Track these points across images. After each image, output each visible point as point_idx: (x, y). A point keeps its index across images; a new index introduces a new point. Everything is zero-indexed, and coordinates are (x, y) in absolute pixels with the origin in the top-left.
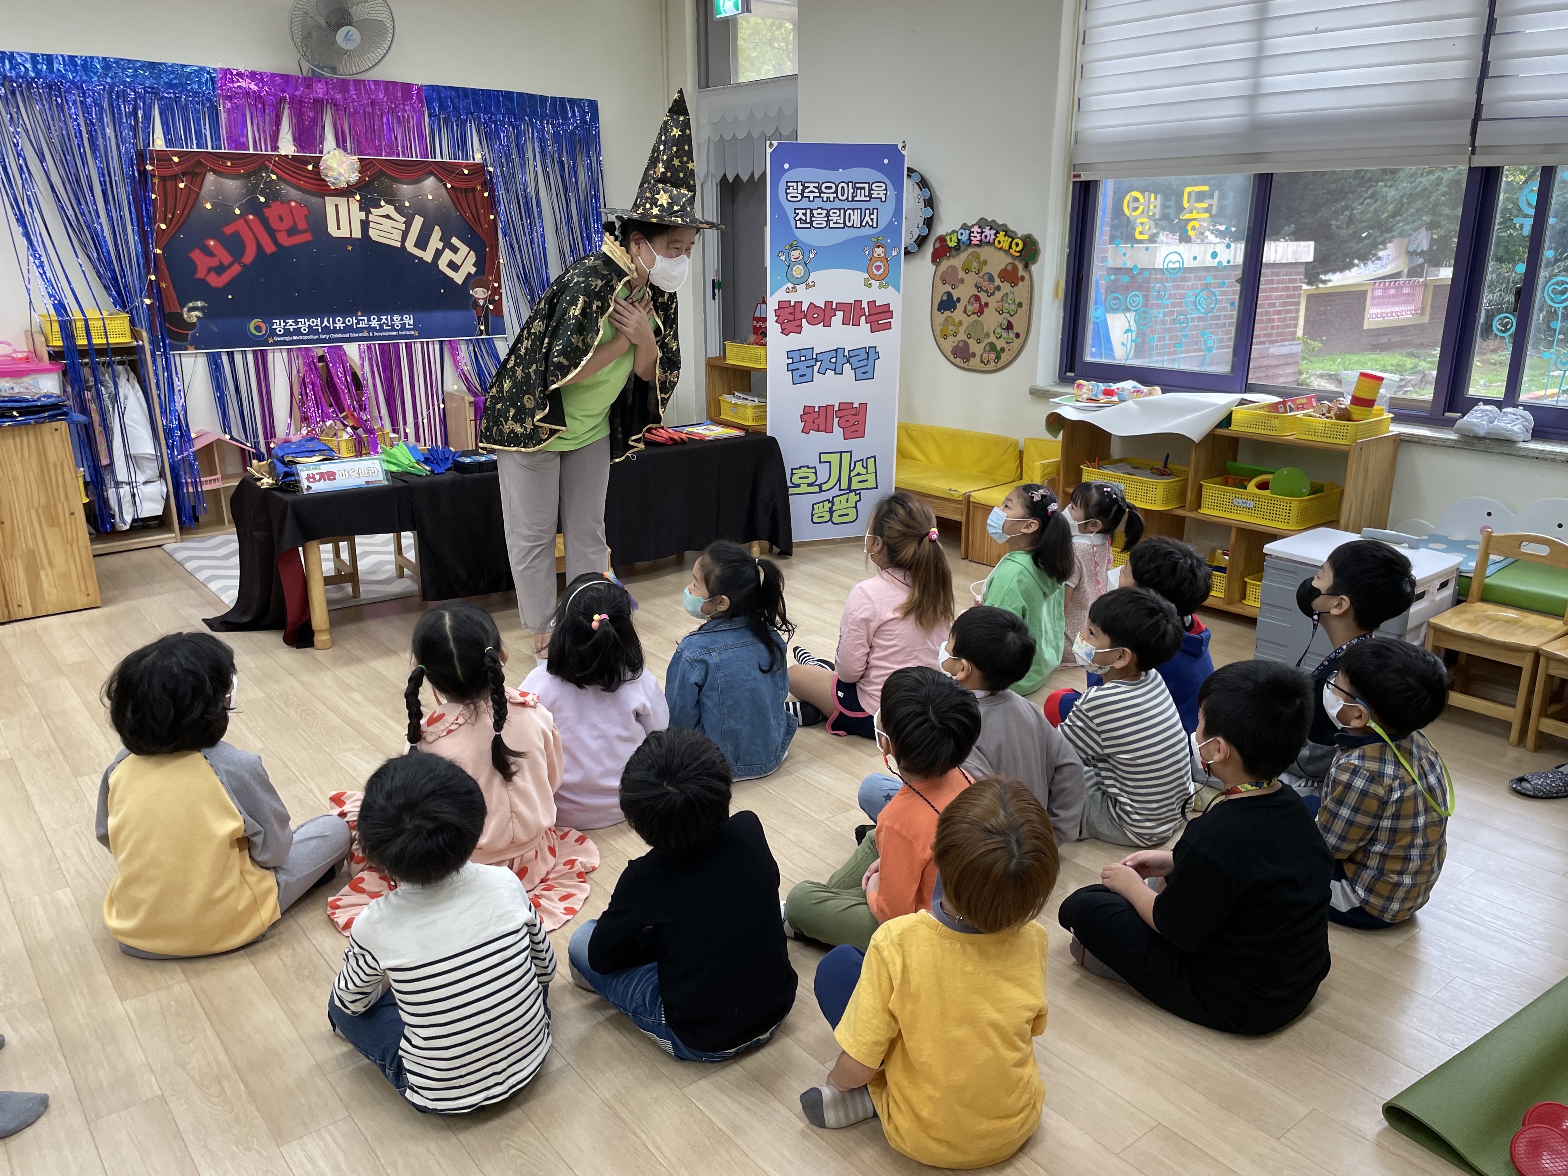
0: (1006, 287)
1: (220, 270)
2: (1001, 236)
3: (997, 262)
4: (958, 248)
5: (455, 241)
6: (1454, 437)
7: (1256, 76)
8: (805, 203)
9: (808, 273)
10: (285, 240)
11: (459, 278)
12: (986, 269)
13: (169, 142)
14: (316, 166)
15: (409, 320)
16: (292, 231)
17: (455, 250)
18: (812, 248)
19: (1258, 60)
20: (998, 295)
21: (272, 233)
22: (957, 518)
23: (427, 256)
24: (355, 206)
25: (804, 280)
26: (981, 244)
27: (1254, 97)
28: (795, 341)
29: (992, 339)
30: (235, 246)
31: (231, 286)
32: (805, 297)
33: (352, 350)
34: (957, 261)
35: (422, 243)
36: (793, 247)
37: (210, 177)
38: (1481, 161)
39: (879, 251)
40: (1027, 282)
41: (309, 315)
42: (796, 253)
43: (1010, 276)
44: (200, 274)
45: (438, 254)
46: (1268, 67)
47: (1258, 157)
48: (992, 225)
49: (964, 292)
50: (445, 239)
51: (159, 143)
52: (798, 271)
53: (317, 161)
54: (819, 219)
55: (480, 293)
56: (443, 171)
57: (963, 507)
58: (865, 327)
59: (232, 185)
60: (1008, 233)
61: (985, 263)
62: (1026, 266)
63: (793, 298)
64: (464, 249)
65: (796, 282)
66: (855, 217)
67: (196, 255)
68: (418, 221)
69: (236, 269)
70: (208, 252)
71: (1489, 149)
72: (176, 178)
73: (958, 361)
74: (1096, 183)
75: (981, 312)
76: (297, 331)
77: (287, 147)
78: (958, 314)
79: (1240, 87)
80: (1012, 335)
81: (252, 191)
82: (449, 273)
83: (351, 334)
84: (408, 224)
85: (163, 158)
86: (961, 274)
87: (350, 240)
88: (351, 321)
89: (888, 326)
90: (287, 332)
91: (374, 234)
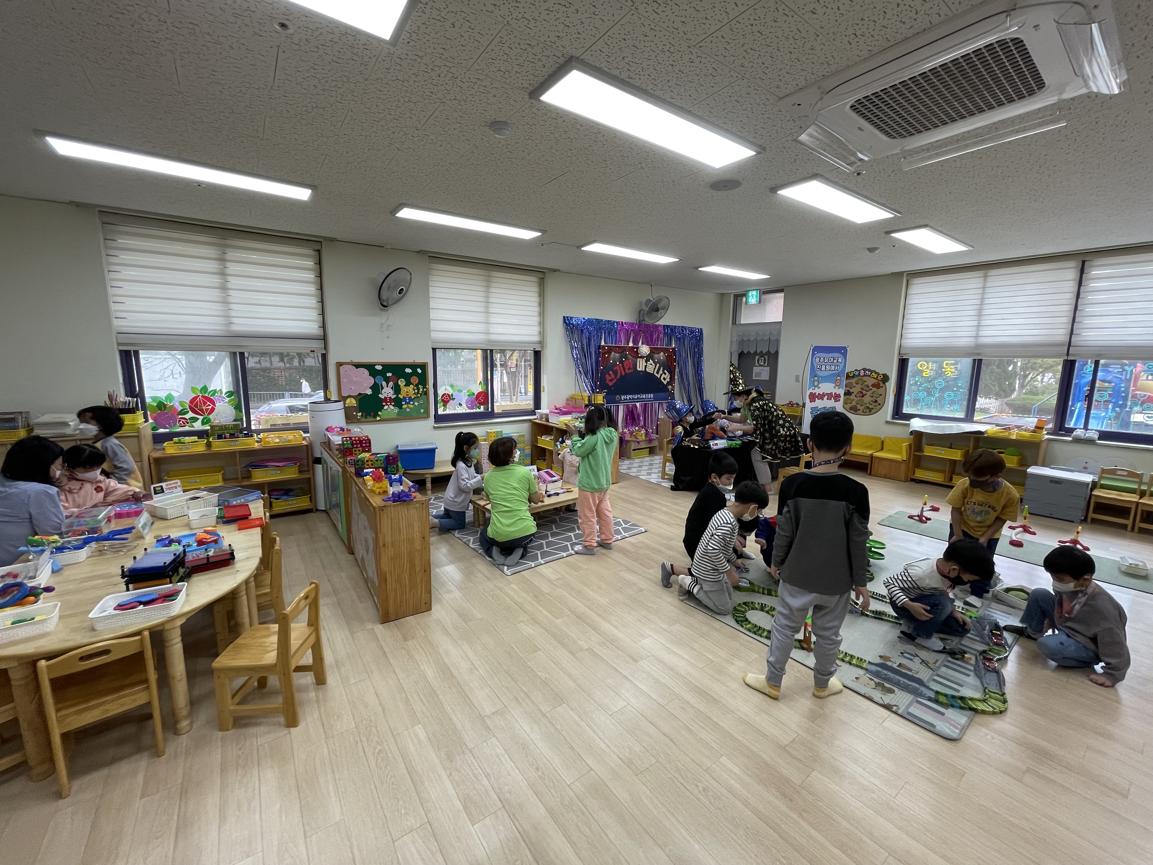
0: (874, 389)
1: (611, 380)
2: (873, 374)
3: (870, 382)
4: (853, 377)
5: (665, 371)
6: (1070, 439)
7: (978, 331)
8: (820, 363)
9: (819, 384)
10: (627, 372)
11: (665, 382)
12: (865, 383)
13: (605, 343)
14: (637, 350)
15: (652, 396)
16: (629, 369)
17: (665, 374)
18: (820, 377)
19: (978, 326)
20: (871, 392)
21: (624, 369)
22: (866, 462)
23: (658, 376)
24: (644, 361)
25: (817, 386)
26: (864, 375)
27: (977, 336)
28: (813, 405)
29: (868, 405)
30: (615, 374)
31: (613, 385)
32: (817, 391)
33: (638, 404)
34: (853, 381)
35: (658, 373)
36: (815, 376)
37: (613, 353)
38: (1070, 358)
39: (839, 378)
40: (884, 388)
41: (630, 394)
42: (816, 378)
43: (877, 386)
44: (607, 382)
45: (661, 375)
46: (981, 328)
47: (978, 354)
48: (869, 370)
49: (855, 390)
50: (663, 371)
51: (603, 343)
52: (816, 383)
53: (638, 348)
54: (823, 368)
55: (670, 387)
56: (665, 350)
57: (870, 458)
58: (833, 400)
59: (617, 355)
60: (876, 373)
61: (865, 381)
62: (884, 383)
63: (814, 392)
64: (667, 373)
65: (815, 387)
66: (833, 367)
67: (607, 376)
68: (658, 365)
69: (615, 380)
70: (610, 375)
71: (1073, 355)
72: (605, 353)
73: (852, 411)
74: (908, 359)
75: (863, 396)
76: (626, 399)
77: (631, 345)
78: (852, 397)
79: (973, 334)
80: (877, 404)
81: (621, 357)
82: (663, 381)
83: (638, 400)
84: (655, 366)
85: (604, 347)
86: (854, 385)
87: (642, 371)
88: (639, 396)
89: (839, 400)
90: (624, 400)
91: (647, 370)
